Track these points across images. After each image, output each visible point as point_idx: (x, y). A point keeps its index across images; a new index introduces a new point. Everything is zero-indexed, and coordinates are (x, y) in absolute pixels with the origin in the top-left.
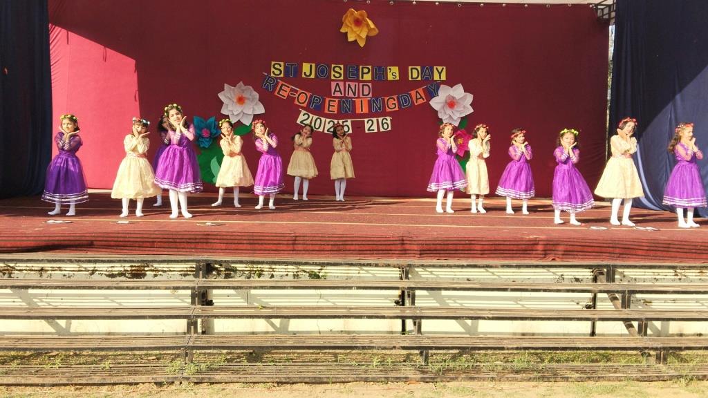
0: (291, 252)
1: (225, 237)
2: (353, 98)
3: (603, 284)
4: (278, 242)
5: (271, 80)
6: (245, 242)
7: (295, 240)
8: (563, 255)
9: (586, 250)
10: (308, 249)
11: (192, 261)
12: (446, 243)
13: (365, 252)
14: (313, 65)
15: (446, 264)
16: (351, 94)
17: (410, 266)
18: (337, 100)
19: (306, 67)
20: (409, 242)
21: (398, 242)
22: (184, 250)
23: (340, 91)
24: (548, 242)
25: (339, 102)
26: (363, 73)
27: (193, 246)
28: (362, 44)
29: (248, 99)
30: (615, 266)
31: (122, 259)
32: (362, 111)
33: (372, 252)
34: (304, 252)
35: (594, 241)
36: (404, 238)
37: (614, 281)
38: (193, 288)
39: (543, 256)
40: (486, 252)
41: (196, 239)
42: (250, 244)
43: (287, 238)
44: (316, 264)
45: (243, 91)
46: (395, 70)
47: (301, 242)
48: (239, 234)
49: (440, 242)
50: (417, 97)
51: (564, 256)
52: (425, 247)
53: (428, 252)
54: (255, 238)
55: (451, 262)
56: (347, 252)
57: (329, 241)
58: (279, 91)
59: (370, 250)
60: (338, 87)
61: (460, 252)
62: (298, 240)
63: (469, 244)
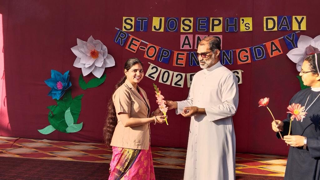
5: (122, 35)
14: (163, 19)
18: (185, 53)
23: (189, 44)
25: (188, 55)
26: (213, 25)
29: (100, 53)
50: (273, 48)
58: (130, 46)
60: (187, 40)
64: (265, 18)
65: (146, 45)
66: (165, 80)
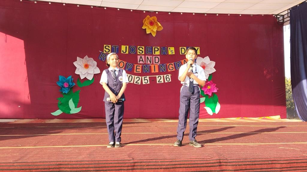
1: (75, 166)
2: (150, 64)
4: (120, 168)
5: (104, 55)
6: (92, 169)
7: (134, 166)
12: (253, 163)
14: (128, 47)
18: (141, 65)
19: (123, 48)
21: (217, 164)
23: (143, 61)
25: (142, 67)
26: (155, 51)
28: (154, 35)
29: (91, 65)
32: (155, 71)
36: (221, 161)
42: (96, 171)
43: (127, 165)
45: (88, 61)
46: (172, 49)
47: (139, 167)
48: (87, 162)
49: (249, 163)
52: (238, 168)
53: (240, 171)
54: (101, 165)
57: (162, 165)
60: (141, 59)
62: (137, 166)
63: (272, 164)
64: (180, 48)
66: (130, 80)
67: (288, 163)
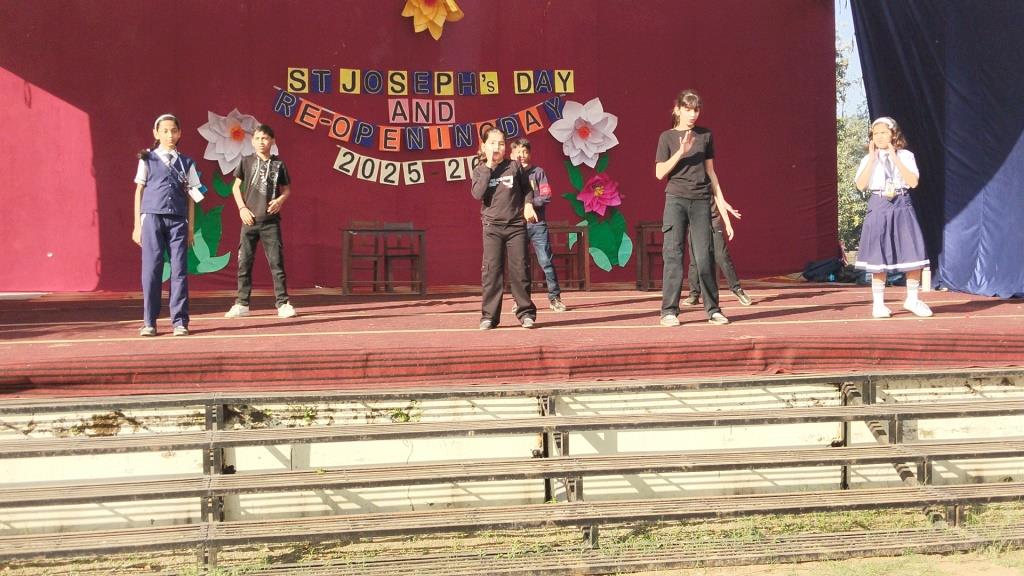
0: (361, 380)
1: (250, 361)
2: (426, 125)
3: (858, 406)
4: (338, 365)
5: (287, 99)
6: (285, 367)
7: (367, 360)
8: (794, 364)
9: (828, 355)
10: (388, 373)
11: (200, 402)
12: (609, 353)
13: (481, 374)
14: (358, 73)
15: (612, 387)
16: (421, 119)
17: (556, 392)
18: (398, 129)
19: (345, 75)
20: (550, 355)
21: (534, 356)
22: (182, 385)
23: (403, 114)
24: (770, 346)
25: (403, 132)
26: (439, 84)
27: (197, 377)
28: (436, 36)
30: (875, 378)
31: (80, 404)
32: (440, 145)
33: (492, 374)
34: (382, 379)
35: (841, 340)
36: (544, 350)
37: (874, 401)
38: (205, 447)
39: (762, 368)
40: (673, 365)
41: (201, 366)
42: (293, 370)
43: (353, 358)
44: (403, 397)
45: (241, 121)
46: (492, 77)
47: (378, 363)
48: (274, 354)
49: (600, 353)
50: (529, 119)
51: (796, 367)
52: (578, 362)
53: (582, 369)
54: (301, 359)
55: (621, 383)
56: (451, 376)
57: (423, 359)
58: (302, 117)
59: (489, 371)
60: (399, 108)
61: (633, 367)
62: (373, 360)
63: (647, 354)
64: (516, 73)
65: (331, 117)
66: (367, 174)
67: (683, 353)
